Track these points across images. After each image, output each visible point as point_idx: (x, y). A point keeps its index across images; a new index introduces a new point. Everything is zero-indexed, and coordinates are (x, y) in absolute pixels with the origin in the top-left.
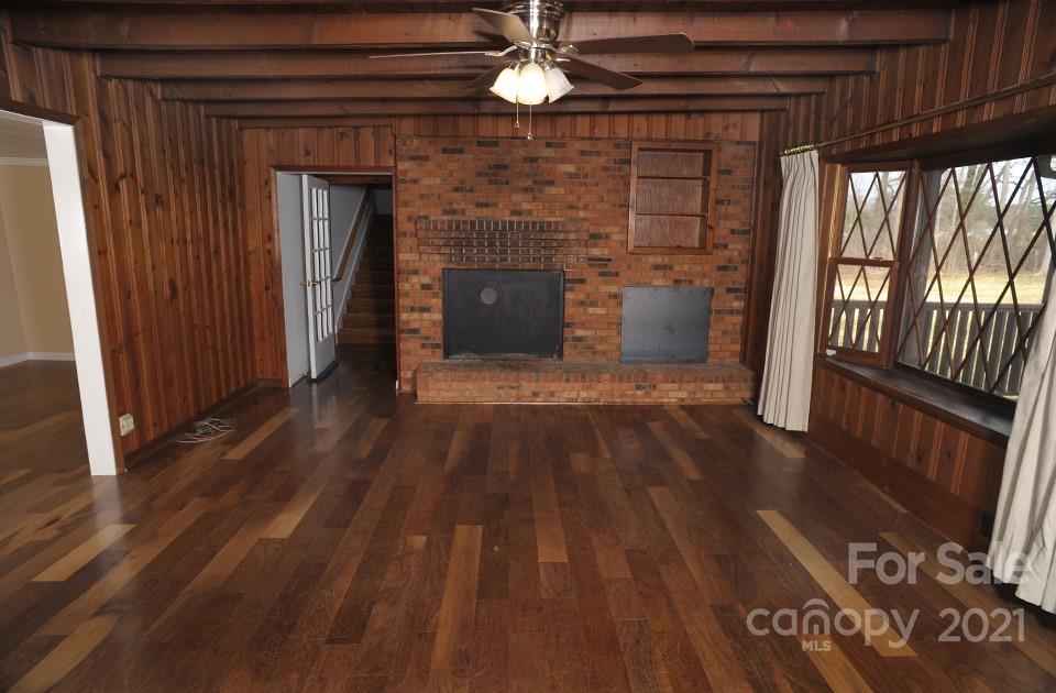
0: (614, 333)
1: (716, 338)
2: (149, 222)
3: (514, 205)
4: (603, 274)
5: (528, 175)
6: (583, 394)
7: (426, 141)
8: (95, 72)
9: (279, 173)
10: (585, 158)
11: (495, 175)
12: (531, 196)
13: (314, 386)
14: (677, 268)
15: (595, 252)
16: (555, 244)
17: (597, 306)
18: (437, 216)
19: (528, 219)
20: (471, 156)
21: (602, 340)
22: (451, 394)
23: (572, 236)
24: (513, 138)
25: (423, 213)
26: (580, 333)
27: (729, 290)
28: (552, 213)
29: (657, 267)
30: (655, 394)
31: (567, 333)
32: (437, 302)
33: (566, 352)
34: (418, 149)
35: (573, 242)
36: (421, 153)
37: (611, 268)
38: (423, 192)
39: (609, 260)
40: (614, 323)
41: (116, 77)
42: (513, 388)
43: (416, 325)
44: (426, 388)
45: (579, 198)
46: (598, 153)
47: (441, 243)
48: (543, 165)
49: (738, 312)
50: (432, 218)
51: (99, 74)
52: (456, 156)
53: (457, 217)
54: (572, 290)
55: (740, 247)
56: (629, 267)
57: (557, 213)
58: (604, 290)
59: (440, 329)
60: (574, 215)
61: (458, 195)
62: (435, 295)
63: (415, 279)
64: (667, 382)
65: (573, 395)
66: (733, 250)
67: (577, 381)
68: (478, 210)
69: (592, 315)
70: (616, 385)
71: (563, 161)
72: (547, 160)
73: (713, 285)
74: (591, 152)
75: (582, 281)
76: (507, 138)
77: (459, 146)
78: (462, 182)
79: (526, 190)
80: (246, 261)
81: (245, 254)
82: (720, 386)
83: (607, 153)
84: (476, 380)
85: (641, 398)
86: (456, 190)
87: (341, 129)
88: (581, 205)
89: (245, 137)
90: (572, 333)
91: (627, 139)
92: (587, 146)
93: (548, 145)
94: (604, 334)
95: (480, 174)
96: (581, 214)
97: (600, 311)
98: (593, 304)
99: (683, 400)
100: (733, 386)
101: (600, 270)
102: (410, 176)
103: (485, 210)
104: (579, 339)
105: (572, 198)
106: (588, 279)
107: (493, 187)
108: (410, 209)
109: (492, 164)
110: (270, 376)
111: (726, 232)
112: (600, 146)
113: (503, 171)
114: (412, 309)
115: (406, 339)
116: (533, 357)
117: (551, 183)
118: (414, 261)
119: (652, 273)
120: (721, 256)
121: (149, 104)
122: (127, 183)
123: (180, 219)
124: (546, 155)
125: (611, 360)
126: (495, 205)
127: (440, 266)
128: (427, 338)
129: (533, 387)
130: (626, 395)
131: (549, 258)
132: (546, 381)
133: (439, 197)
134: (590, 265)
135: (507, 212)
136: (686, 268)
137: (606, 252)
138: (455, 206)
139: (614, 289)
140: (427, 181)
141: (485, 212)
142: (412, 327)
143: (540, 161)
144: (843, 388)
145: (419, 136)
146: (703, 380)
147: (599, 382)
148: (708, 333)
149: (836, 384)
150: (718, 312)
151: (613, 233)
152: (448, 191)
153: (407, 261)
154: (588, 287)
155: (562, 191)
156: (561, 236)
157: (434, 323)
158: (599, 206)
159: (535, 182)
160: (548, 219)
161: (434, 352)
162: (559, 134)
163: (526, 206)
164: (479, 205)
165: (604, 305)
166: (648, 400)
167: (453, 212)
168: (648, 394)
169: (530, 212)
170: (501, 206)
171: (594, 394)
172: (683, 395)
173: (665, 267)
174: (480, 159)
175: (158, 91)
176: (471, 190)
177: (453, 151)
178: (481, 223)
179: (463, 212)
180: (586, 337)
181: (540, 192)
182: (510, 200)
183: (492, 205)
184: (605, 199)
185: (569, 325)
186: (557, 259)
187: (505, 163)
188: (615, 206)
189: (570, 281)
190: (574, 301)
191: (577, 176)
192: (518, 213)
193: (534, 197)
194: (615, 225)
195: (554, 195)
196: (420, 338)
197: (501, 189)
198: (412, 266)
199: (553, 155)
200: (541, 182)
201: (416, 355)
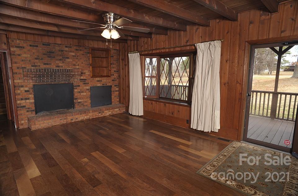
1: (113, 98)
3: (57, 64)
4: (84, 84)
5: (60, 55)
6: (85, 117)
7: (22, 41)
10: (77, 51)
11: (50, 55)
14: (103, 81)
15: (82, 78)
16: (71, 76)
18: (29, 67)
19: (61, 68)
20: (40, 48)
21: (86, 102)
22: (44, 125)
23: (76, 73)
24: (55, 44)
25: (23, 66)
26: (79, 101)
27: (115, 86)
28: (68, 67)
29: (98, 81)
30: (103, 114)
31: (75, 101)
32: (32, 96)
33: (76, 107)
34: (19, 44)
35: (76, 75)
36: (21, 45)
37: (86, 82)
38: (23, 59)
39: (86, 80)
40: (88, 97)
42: (65, 119)
43: (24, 105)
44: (35, 124)
45: (76, 62)
46: (81, 50)
47: (33, 76)
48: (65, 52)
49: (117, 91)
52: (35, 48)
53: (38, 68)
54: (76, 88)
55: (117, 75)
56: (91, 81)
57: (70, 67)
58: (85, 88)
59: (34, 105)
60: (75, 67)
61: (37, 61)
62: (31, 94)
63: (22, 89)
64: (106, 110)
65: (83, 118)
66: (115, 76)
67: (83, 114)
68: (45, 65)
69: (82, 95)
70: (94, 113)
71: (71, 52)
72: (66, 51)
73: (111, 85)
74: (79, 50)
75: (79, 86)
76: (53, 43)
77: (36, 45)
78: (38, 56)
79: (60, 60)
82: (118, 109)
83: (83, 50)
85: (100, 115)
86: (36, 59)
88: (77, 64)
90: (77, 101)
91: (88, 47)
92: (77, 48)
93: (66, 47)
94: (86, 100)
95: (44, 54)
96: (77, 67)
97: (85, 94)
98: (82, 92)
99: (110, 114)
100: (121, 109)
102: (17, 53)
104: (80, 102)
105: (74, 63)
106: (81, 85)
107: (50, 58)
108: (18, 65)
109: (48, 51)
111: (113, 71)
112: (81, 48)
113: (53, 54)
114: (22, 99)
115: (20, 110)
117: (68, 58)
118: (21, 83)
119: (97, 83)
120: (113, 77)
124: (66, 50)
125: (89, 107)
126: (51, 64)
127: (32, 84)
128: (29, 108)
129: (71, 118)
130: (96, 115)
131: (69, 80)
132: (75, 115)
133: (30, 61)
134: (81, 81)
135: (55, 66)
136: (105, 81)
137: (85, 77)
138: (36, 64)
139: (88, 88)
140: (24, 55)
141: (47, 66)
142: (22, 106)
144: (152, 103)
146: (114, 108)
147: (89, 113)
148: (111, 97)
149: (150, 103)
150: (113, 91)
152: (33, 59)
153: (18, 83)
154: (80, 88)
155: (71, 60)
156: (73, 73)
157: (31, 103)
158: (82, 65)
159: (63, 58)
161: (32, 113)
162: (69, 44)
163: (60, 65)
164: (45, 64)
165: (85, 92)
166: (102, 116)
167: (36, 66)
169: (62, 66)
170: (52, 64)
171: (88, 117)
172: (110, 113)
173: (100, 81)
174: (44, 50)
176: (42, 59)
177: (33, 46)
178: (48, 70)
179: (39, 66)
180: (81, 102)
181: (65, 61)
182: (55, 63)
183: (49, 64)
184: (83, 63)
185: (76, 99)
186: (72, 80)
187: (53, 51)
188: (86, 65)
189: (75, 86)
190: (77, 92)
191: (75, 56)
192: (58, 66)
193: (63, 62)
194: (87, 70)
195: (69, 61)
196: (27, 109)
197: (52, 59)
198: (20, 84)
199: (68, 50)
200: (65, 57)
201: (24, 115)
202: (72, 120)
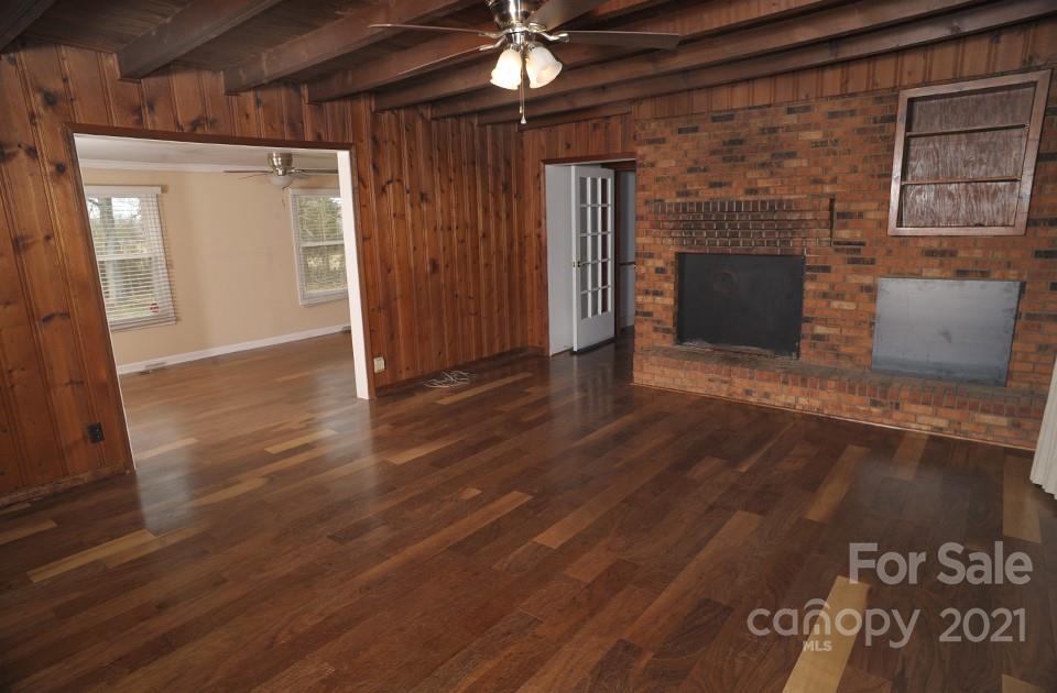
0: (865, 333)
1: (1026, 354)
2: (412, 214)
3: (749, 183)
4: (853, 261)
5: (765, 149)
6: (803, 401)
7: (662, 123)
8: (371, 109)
9: (547, 166)
10: (834, 120)
11: (730, 151)
12: (768, 171)
13: (575, 358)
14: (962, 254)
15: (844, 234)
16: (790, 226)
17: (843, 299)
18: (671, 199)
19: (764, 198)
20: (705, 134)
21: (849, 340)
23: (809, 216)
24: (750, 108)
25: (658, 197)
26: (820, 330)
27: (1055, 287)
28: (792, 190)
29: (931, 253)
30: (897, 415)
31: (805, 328)
32: (669, 287)
33: (803, 351)
34: (654, 133)
35: (811, 223)
36: (659, 136)
37: (865, 253)
38: (660, 175)
39: (863, 244)
40: (865, 322)
41: (388, 110)
42: (725, 382)
43: (650, 308)
44: (641, 371)
45: (826, 170)
46: (852, 113)
47: (672, 225)
48: (785, 135)
50: (667, 201)
51: (373, 110)
52: (690, 135)
53: (689, 199)
54: (813, 279)
56: (889, 252)
57: (798, 190)
58: (854, 281)
59: (671, 314)
60: (816, 191)
61: (692, 176)
62: (668, 279)
63: (650, 262)
64: (915, 402)
65: (791, 400)
67: (797, 385)
68: (712, 190)
69: (836, 310)
70: (844, 396)
71: (807, 127)
72: (788, 129)
73: (1023, 278)
74: (843, 113)
75: (826, 269)
76: (744, 109)
77: (694, 124)
78: (696, 162)
79: (763, 165)
80: (520, 244)
81: (520, 237)
82: (1004, 421)
83: (865, 111)
84: (687, 369)
85: (878, 417)
86: (691, 170)
87: (594, 121)
88: (827, 178)
89: (525, 138)
90: (812, 329)
91: (894, 88)
92: (837, 106)
93: (790, 111)
94: (851, 334)
95: (714, 152)
96: (828, 189)
97: (848, 306)
98: (839, 297)
100: (1026, 423)
101: (850, 256)
102: (648, 159)
103: (718, 190)
104: (820, 337)
105: (817, 171)
106: (834, 268)
107: (729, 164)
108: (647, 193)
109: (727, 140)
110: (537, 345)
112: (855, 104)
113: (739, 147)
114: (647, 293)
115: (642, 322)
116: (768, 352)
117: (792, 155)
118: (649, 245)
119: (922, 261)
121: (419, 123)
122: (394, 187)
123: (445, 211)
124: (788, 122)
125: (858, 366)
126: (729, 184)
127: (673, 249)
128: (659, 322)
129: (745, 384)
130: (858, 411)
131: (785, 242)
132: (761, 379)
133: (674, 179)
134: (837, 250)
135: (741, 191)
136: (978, 254)
137: (858, 234)
138: (688, 188)
139: (867, 280)
140: (663, 164)
141: (719, 193)
142: (646, 310)
143: (780, 130)
145: (656, 119)
146: (974, 407)
147: (823, 389)
148: (1010, 346)
150: (1030, 317)
151: (867, 211)
152: (682, 173)
153: (644, 245)
154: (832, 277)
155: (804, 163)
156: (796, 216)
157: (665, 307)
158: (852, 178)
159: (773, 155)
160: (787, 197)
161: (664, 337)
162: (803, 97)
163: (762, 184)
164: (713, 185)
165: (853, 299)
167: (688, 194)
168: (887, 415)
169: (766, 190)
170: (735, 185)
171: (816, 403)
173: (943, 253)
174: (715, 136)
175: (428, 113)
176: (705, 170)
177: (687, 131)
179: (697, 193)
180: (828, 336)
181: (779, 167)
182: (745, 177)
183: (725, 184)
184: (860, 169)
185: (808, 320)
186: (796, 244)
187: (740, 138)
188: (873, 176)
189: (810, 268)
190: (815, 292)
191: (823, 143)
192: (753, 191)
193: (772, 173)
194: (873, 200)
195: (795, 168)
196: (653, 321)
197: (735, 166)
198: (647, 250)
199: (795, 122)
200: (780, 155)
201: (648, 338)
202: (748, 393)
